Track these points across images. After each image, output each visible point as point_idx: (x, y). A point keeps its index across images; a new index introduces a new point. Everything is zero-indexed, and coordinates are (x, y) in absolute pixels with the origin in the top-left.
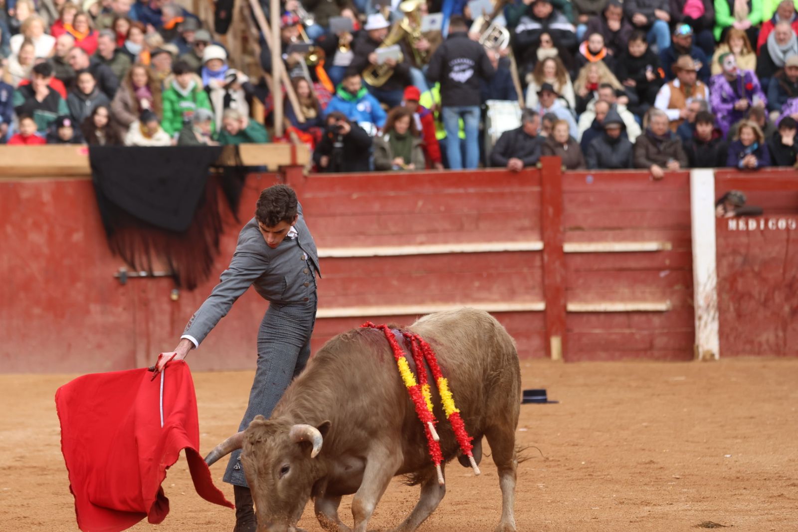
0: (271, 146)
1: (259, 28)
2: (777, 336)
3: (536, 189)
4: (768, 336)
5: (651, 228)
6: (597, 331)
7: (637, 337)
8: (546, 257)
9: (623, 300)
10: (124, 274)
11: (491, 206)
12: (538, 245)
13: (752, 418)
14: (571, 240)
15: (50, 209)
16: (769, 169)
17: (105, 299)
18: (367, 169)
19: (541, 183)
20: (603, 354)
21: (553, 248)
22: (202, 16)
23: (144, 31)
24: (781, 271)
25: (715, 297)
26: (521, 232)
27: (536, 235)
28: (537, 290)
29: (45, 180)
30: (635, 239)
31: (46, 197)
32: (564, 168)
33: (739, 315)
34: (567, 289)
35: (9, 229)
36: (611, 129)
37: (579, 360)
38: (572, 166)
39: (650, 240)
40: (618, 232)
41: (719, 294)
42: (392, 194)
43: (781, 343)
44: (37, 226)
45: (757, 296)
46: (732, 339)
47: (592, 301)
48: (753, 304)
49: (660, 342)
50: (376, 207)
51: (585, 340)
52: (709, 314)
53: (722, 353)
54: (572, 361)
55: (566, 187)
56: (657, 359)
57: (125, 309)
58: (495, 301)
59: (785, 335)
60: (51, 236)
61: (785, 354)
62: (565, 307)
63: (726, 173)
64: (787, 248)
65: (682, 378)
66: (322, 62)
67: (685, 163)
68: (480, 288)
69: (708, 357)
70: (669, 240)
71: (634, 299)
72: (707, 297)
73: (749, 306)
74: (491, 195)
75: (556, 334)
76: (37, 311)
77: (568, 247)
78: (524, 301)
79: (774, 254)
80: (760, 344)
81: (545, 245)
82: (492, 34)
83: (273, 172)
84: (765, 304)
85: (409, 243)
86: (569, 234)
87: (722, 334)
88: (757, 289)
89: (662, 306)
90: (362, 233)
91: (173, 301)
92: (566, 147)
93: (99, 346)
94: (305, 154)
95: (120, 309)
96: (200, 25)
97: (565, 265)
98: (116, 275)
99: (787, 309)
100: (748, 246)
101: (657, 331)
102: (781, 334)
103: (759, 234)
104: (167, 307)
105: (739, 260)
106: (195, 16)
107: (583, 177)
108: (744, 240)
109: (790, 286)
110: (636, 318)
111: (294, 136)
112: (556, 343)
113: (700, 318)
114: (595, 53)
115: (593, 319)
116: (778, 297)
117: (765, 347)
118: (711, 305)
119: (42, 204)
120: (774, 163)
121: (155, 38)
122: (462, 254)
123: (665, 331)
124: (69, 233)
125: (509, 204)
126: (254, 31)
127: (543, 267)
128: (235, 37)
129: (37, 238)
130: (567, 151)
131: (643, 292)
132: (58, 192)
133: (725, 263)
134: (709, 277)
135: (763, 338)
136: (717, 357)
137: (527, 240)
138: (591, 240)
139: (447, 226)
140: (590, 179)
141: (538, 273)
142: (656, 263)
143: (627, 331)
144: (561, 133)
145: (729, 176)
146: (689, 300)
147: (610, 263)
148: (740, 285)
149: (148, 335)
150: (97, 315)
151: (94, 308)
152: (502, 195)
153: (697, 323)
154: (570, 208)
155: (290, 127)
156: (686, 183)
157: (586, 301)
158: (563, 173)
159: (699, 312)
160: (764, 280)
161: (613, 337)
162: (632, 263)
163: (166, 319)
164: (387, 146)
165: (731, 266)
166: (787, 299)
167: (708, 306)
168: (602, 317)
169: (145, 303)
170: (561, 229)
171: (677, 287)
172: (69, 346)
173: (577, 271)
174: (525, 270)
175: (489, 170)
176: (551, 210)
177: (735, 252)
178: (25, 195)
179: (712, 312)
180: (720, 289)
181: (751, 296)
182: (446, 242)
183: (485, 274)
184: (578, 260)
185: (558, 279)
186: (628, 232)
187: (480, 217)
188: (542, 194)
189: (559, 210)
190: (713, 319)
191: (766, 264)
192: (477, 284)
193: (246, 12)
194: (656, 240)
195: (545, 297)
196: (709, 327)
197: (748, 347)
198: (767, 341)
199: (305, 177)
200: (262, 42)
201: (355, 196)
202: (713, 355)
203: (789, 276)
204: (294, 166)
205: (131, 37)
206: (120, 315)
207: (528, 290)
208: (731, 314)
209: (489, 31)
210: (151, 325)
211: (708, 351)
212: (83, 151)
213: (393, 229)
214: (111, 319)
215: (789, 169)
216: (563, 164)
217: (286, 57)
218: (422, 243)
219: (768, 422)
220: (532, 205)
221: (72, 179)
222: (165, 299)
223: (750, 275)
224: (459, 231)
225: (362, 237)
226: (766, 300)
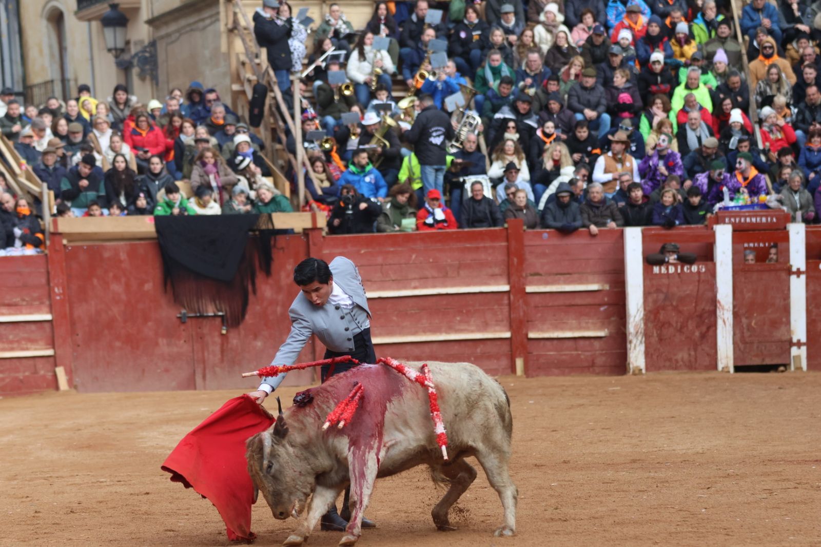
0: (296, 214)
1: (285, 121)
2: (690, 355)
3: (504, 244)
4: (682, 355)
5: (594, 273)
6: (552, 353)
7: (582, 357)
8: (512, 297)
9: (571, 329)
10: (184, 314)
11: (469, 257)
12: (506, 288)
13: (673, 417)
14: (531, 284)
15: (126, 265)
16: (684, 226)
17: (170, 334)
18: (372, 232)
19: (507, 240)
20: (556, 371)
21: (518, 290)
22: (240, 113)
23: (195, 126)
24: (694, 305)
25: (642, 326)
26: (493, 278)
27: (505, 280)
28: (506, 323)
29: (122, 243)
30: (581, 282)
31: (123, 256)
32: (525, 228)
33: (661, 339)
34: (528, 321)
35: (95, 281)
36: (563, 197)
37: (537, 376)
38: (532, 226)
39: (593, 282)
40: (568, 276)
41: (645, 324)
42: (392, 249)
43: (693, 360)
44: (116, 278)
45: (674, 325)
46: (655, 357)
47: (547, 331)
48: (671, 330)
49: (600, 361)
50: (380, 260)
51: (542, 360)
52: (637, 339)
53: (647, 369)
54: (533, 377)
55: (527, 242)
56: (598, 374)
57: (185, 341)
58: (472, 331)
59: (696, 354)
60: (127, 286)
61: (696, 369)
62: (527, 335)
63: (651, 230)
64: (698, 286)
65: (618, 388)
66: (335, 148)
67: (621, 222)
68: (460, 322)
69: (637, 372)
70: (606, 282)
71: (580, 328)
72: (636, 326)
73: (668, 332)
74: (469, 249)
75: (520, 356)
76: (118, 344)
77: (529, 289)
78: (495, 331)
79: (688, 292)
80: (677, 361)
81: (511, 288)
82: (467, 120)
83: (298, 233)
84: (680, 331)
85: (405, 288)
86: (530, 278)
87: (647, 354)
88: (674, 318)
89: (601, 334)
90: (368, 281)
91: (223, 335)
92: (525, 211)
93: (167, 370)
94: (322, 219)
95: (182, 342)
96: (238, 119)
97: (526, 303)
98: (179, 315)
99: (697, 334)
100: (668, 286)
101: (597, 352)
102: (693, 353)
103: (677, 276)
104: (218, 340)
105: (661, 296)
106: (234, 114)
107: (541, 234)
108: (665, 281)
109: (700, 316)
110: (581, 342)
111: (314, 205)
112: (519, 363)
113: (631, 342)
114: (548, 136)
115: (548, 343)
116: (691, 325)
117: (681, 363)
118: (639, 331)
119: (121, 261)
120: (687, 221)
121: (202, 131)
122: (447, 295)
123: (604, 352)
124: (142, 283)
125: (483, 256)
126: (281, 123)
127: (509, 304)
128: (266, 129)
129: (117, 288)
130: (526, 214)
131: (587, 323)
132: (132, 253)
133: (650, 299)
134: (638, 310)
135: (679, 356)
136: (644, 371)
137: (498, 284)
138: (547, 283)
139: (435, 274)
140: (545, 235)
141: (506, 309)
142: (597, 301)
143: (574, 353)
144: (521, 200)
145: (653, 232)
146: (622, 328)
147: (561, 301)
148: (662, 316)
149: (204, 362)
150: (164, 346)
151: (162, 341)
152: (478, 248)
153: (628, 346)
154: (530, 258)
155: (311, 200)
156: (620, 238)
157: (542, 331)
158: (524, 231)
159: (630, 337)
160: (680, 312)
161: (564, 357)
162: (578, 301)
163: (217, 349)
164: (388, 213)
165: (655, 302)
166: (698, 326)
167: (637, 333)
168: (555, 342)
169: (201, 337)
170: (524, 275)
171: (613, 319)
172: (143, 371)
173: (536, 307)
174: (496, 307)
175: (466, 230)
176: (515, 260)
177: (658, 291)
178: (107, 255)
179: (640, 338)
180: (647, 319)
181: (670, 324)
182: (434, 286)
183: (464, 311)
184: (537, 298)
185: (522, 314)
186: (576, 276)
187: (460, 267)
188: (508, 248)
189: (522, 260)
190: (641, 342)
191: (682, 300)
192: (458, 318)
193: (274, 109)
194: (597, 282)
195: (511, 328)
196: (638, 349)
197: (667, 364)
198: (682, 360)
199: (324, 237)
200: (288, 132)
201: (363, 252)
202: (641, 370)
203: (699, 308)
204: (315, 228)
205: (185, 130)
206: (182, 346)
207: (498, 322)
208: (655, 339)
209: (465, 119)
210: (206, 354)
211: (637, 367)
212: (151, 220)
213: (393, 277)
214: (175, 350)
215: (700, 226)
216: (524, 225)
217: (306, 145)
218: (415, 288)
219: (686, 421)
220: (501, 257)
221: (142, 242)
222: (216, 334)
223: (670, 308)
224: (444, 277)
225: (369, 283)
226: (681, 328)
